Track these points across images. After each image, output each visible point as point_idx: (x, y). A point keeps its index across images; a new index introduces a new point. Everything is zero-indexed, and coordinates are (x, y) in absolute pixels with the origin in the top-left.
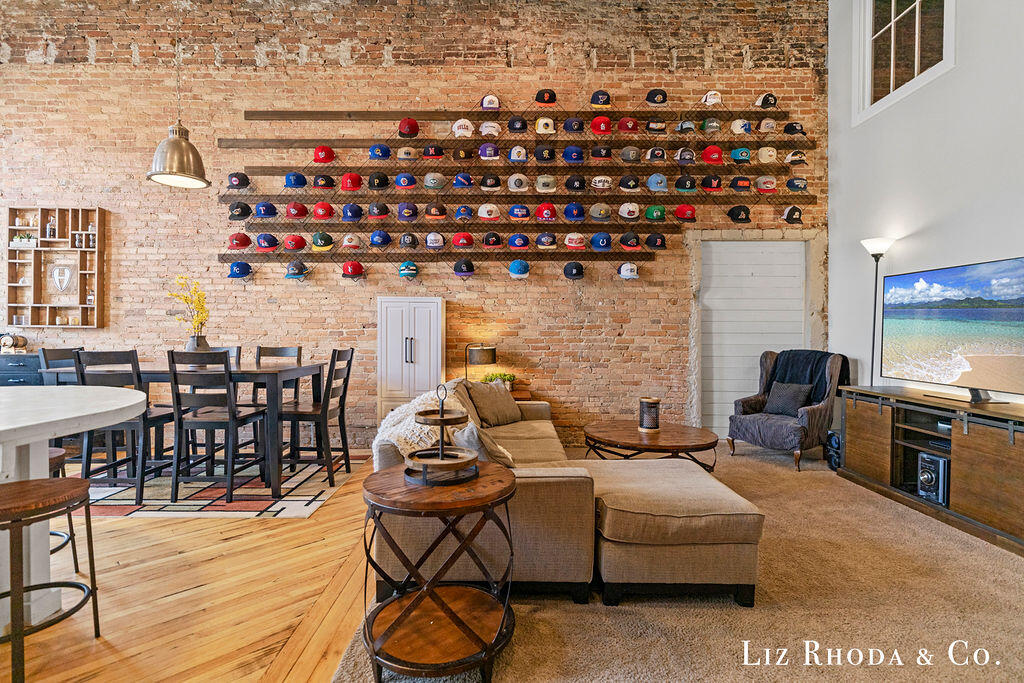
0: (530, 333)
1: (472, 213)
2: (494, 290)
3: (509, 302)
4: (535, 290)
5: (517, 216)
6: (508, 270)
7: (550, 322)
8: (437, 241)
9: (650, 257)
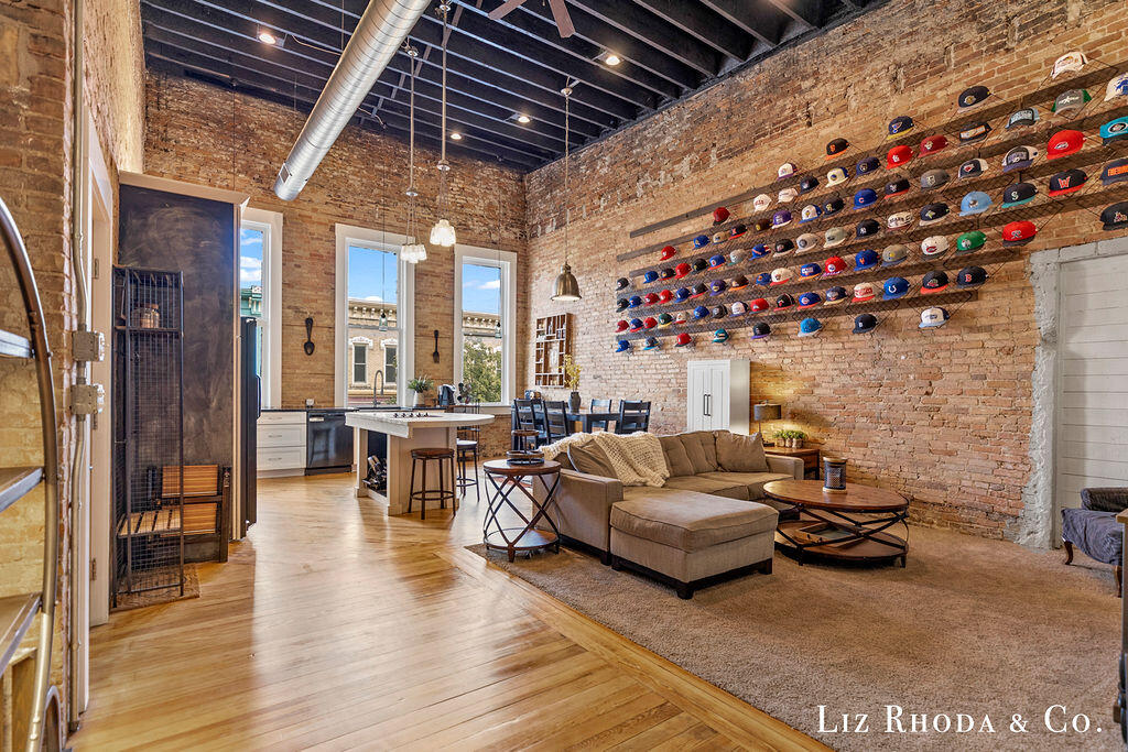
0: (824, 391)
1: (767, 279)
2: (791, 349)
3: (805, 360)
4: (830, 347)
5: (804, 275)
6: (798, 329)
7: (845, 379)
8: (738, 309)
9: (972, 296)
